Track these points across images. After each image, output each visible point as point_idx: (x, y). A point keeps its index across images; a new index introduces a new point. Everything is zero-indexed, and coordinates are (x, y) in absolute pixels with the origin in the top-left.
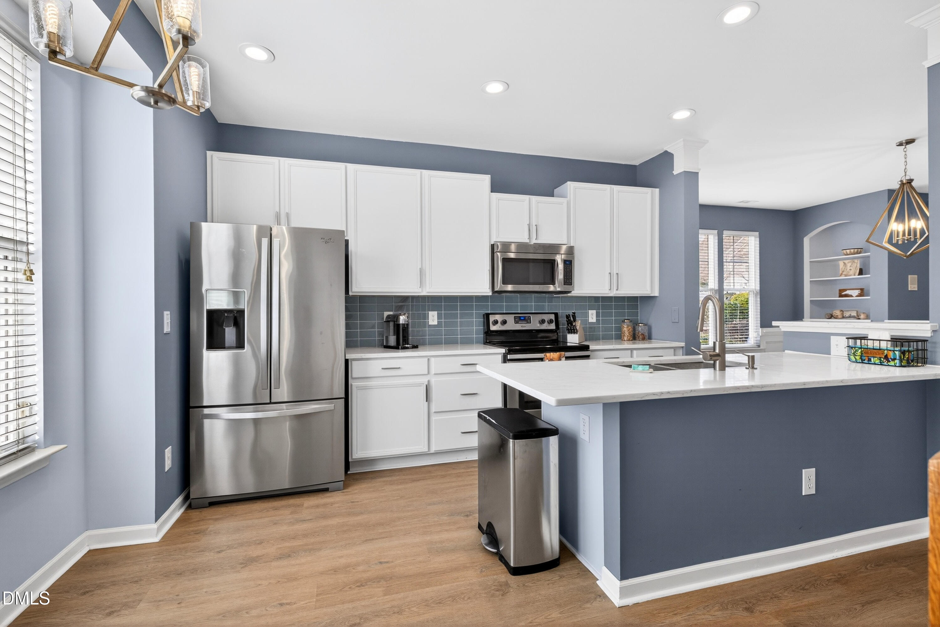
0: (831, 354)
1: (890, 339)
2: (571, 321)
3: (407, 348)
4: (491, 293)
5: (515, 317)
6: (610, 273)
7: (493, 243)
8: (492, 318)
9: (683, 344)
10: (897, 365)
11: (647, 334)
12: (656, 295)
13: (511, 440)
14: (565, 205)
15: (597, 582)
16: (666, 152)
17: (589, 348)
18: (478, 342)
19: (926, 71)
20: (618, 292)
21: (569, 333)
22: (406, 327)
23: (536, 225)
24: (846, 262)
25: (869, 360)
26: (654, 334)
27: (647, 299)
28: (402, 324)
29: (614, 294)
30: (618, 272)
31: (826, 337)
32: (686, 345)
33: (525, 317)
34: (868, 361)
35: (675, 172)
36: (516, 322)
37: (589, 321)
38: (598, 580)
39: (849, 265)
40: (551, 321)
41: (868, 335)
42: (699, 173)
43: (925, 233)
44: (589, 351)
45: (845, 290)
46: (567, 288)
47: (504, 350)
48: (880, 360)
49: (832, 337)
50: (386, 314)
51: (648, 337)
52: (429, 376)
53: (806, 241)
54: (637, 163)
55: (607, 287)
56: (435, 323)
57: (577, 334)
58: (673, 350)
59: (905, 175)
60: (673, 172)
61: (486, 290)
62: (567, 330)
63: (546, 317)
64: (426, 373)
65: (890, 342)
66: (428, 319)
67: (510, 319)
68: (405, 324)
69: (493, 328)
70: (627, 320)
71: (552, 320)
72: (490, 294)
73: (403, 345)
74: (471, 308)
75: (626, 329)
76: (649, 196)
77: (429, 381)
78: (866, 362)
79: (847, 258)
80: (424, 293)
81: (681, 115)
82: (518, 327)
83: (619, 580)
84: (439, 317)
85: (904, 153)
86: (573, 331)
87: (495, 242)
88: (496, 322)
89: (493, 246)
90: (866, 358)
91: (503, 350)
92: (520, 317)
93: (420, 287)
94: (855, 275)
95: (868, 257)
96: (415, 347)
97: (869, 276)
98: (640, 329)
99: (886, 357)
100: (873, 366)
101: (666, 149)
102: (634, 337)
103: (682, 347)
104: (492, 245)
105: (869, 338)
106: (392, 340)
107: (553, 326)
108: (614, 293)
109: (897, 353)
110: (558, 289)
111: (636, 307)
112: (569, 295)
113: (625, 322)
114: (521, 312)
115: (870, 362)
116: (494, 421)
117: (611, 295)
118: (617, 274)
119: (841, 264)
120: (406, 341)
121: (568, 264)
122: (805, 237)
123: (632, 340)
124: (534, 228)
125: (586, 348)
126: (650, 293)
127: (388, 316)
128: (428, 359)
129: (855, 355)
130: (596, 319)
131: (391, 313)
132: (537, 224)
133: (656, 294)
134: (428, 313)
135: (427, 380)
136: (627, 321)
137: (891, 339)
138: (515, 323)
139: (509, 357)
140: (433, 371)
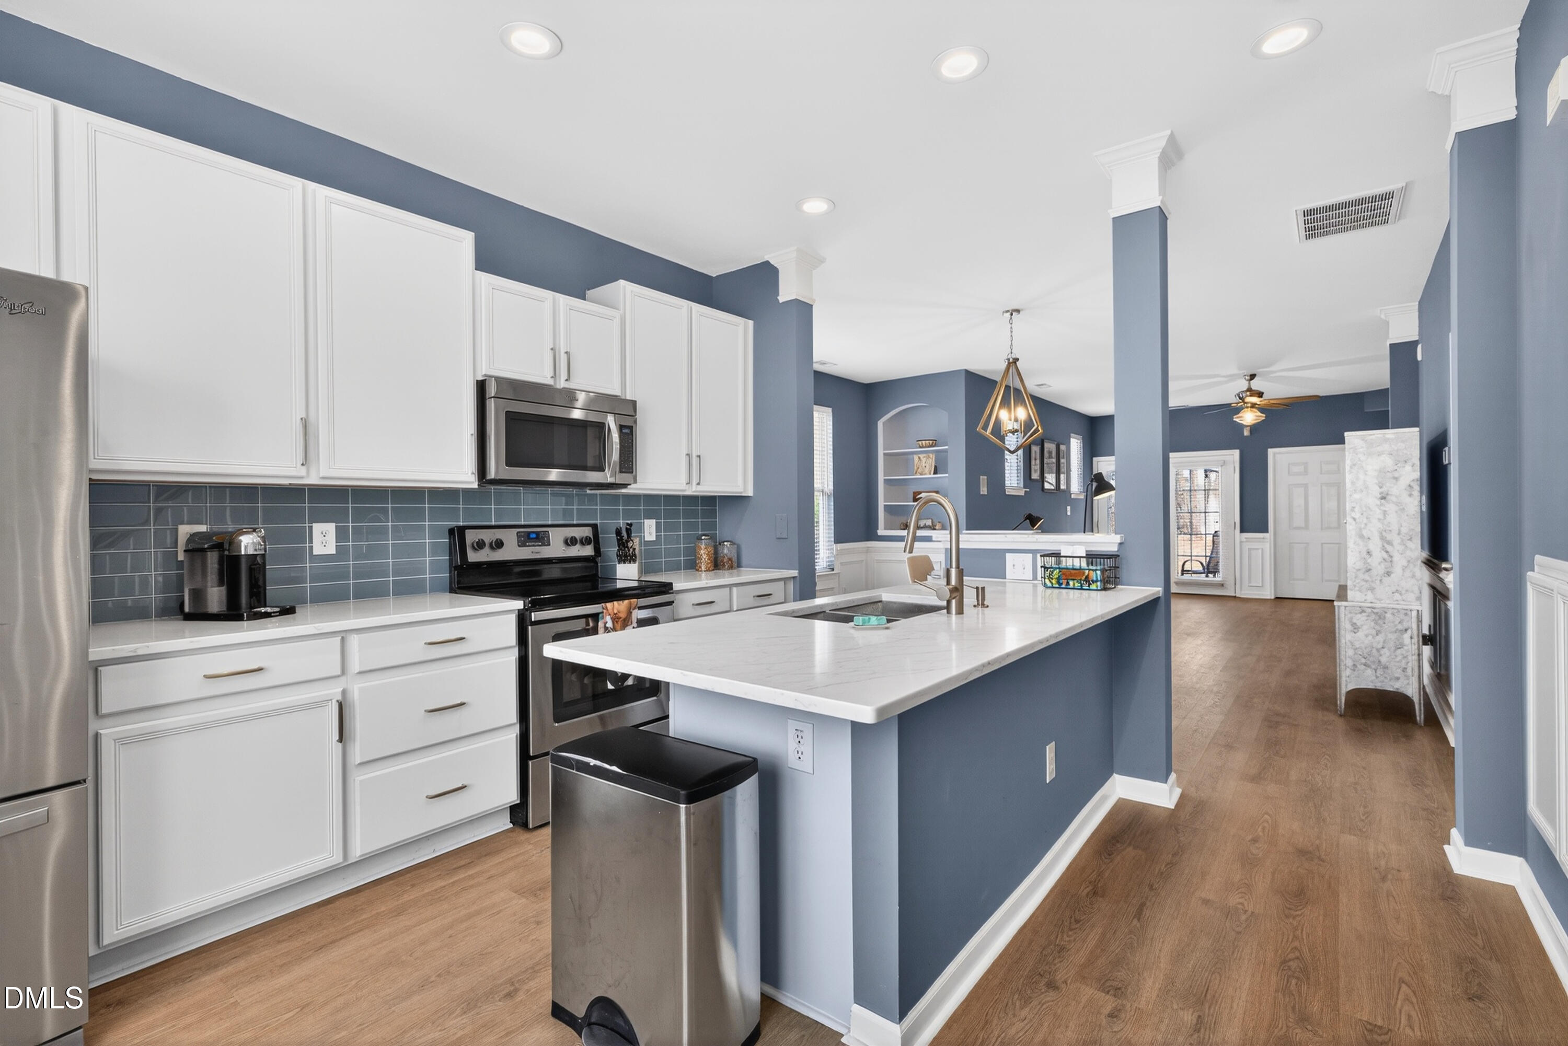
0: (1007, 577)
1: (1084, 555)
2: (624, 540)
3: (267, 615)
4: (477, 483)
5: (517, 534)
6: (688, 455)
7: (480, 378)
8: (471, 537)
9: (795, 573)
10: (1099, 588)
11: (735, 559)
12: (749, 495)
13: (683, 806)
14: (617, 321)
15: (843, 1040)
16: (767, 264)
17: (672, 589)
18: (436, 589)
19: (1111, 220)
20: (700, 488)
21: (620, 562)
22: (257, 564)
23: (566, 353)
24: (921, 456)
25: (1068, 584)
26: (744, 561)
27: (734, 501)
28: (247, 556)
29: (694, 492)
30: (699, 454)
31: (999, 555)
32: (799, 573)
33: (537, 533)
34: (1066, 585)
35: (781, 299)
36: (522, 544)
37: (646, 539)
38: (843, 1035)
39: (924, 460)
40: (585, 541)
41: (1060, 550)
42: (814, 307)
43: (1034, 426)
44: (673, 593)
45: (920, 493)
46: (621, 478)
47: (522, 602)
48: (1081, 583)
49: (1007, 555)
50: (185, 530)
51: (736, 564)
52: (343, 679)
53: (880, 424)
54: (713, 272)
55: (684, 478)
56: (331, 550)
57: (634, 561)
58: (783, 582)
59: (1012, 353)
60: (778, 298)
61: (466, 477)
62: (617, 556)
63: (579, 533)
64: (339, 673)
65: (1085, 559)
66: (311, 541)
67: (510, 538)
68: (256, 555)
69: (473, 557)
70: (704, 535)
71: (590, 538)
72: (475, 486)
73: (252, 607)
74: (420, 515)
75: (704, 553)
76: (741, 329)
77: (344, 692)
78: (1063, 586)
79: (921, 451)
80: (313, 479)
81: (815, 206)
82: (526, 553)
83: (897, 1024)
84: (341, 535)
85: (1010, 326)
86: (626, 557)
87: (485, 375)
88: (480, 545)
89: (481, 387)
90: (1065, 582)
91: (519, 604)
92: (529, 533)
93: (303, 465)
94: (930, 474)
95: (945, 451)
96: (287, 611)
97: (947, 475)
98: (726, 551)
99: (1087, 579)
100: (1071, 592)
101: (766, 258)
102: (717, 564)
103: (794, 578)
104: (477, 381)
105: (1062, 555)
106: (216, 597)
107: (588, 551)
108: (694, 490)
109: (1099, 572)
110: (610, 480)
111: (713, 514)
112: (624, 491)
113: (702, 540)
114: (527, 523)
115: (1069, 587)
116: (615, 768)
117: (689, 492)
118: (699, 456)
119: (916, 457)
120: (258, 594)
121: (628, 433)
122: (879, 420)
123: (713, 570)
124: (564, 358)
125: (666, 588)
126: (742, 490)
127: (193, 537)
128: (343, 639)
129: (1050, 578)
130: (656, 535)
131: (203, 528)
132: (568, 350)
133: (750, 492)
134: (311, 528)
135: (341, 689)
136: (706, 538)
137: (1086, 555)
138: (519, 546)
139: (535, 616)
140: (355, 665)
